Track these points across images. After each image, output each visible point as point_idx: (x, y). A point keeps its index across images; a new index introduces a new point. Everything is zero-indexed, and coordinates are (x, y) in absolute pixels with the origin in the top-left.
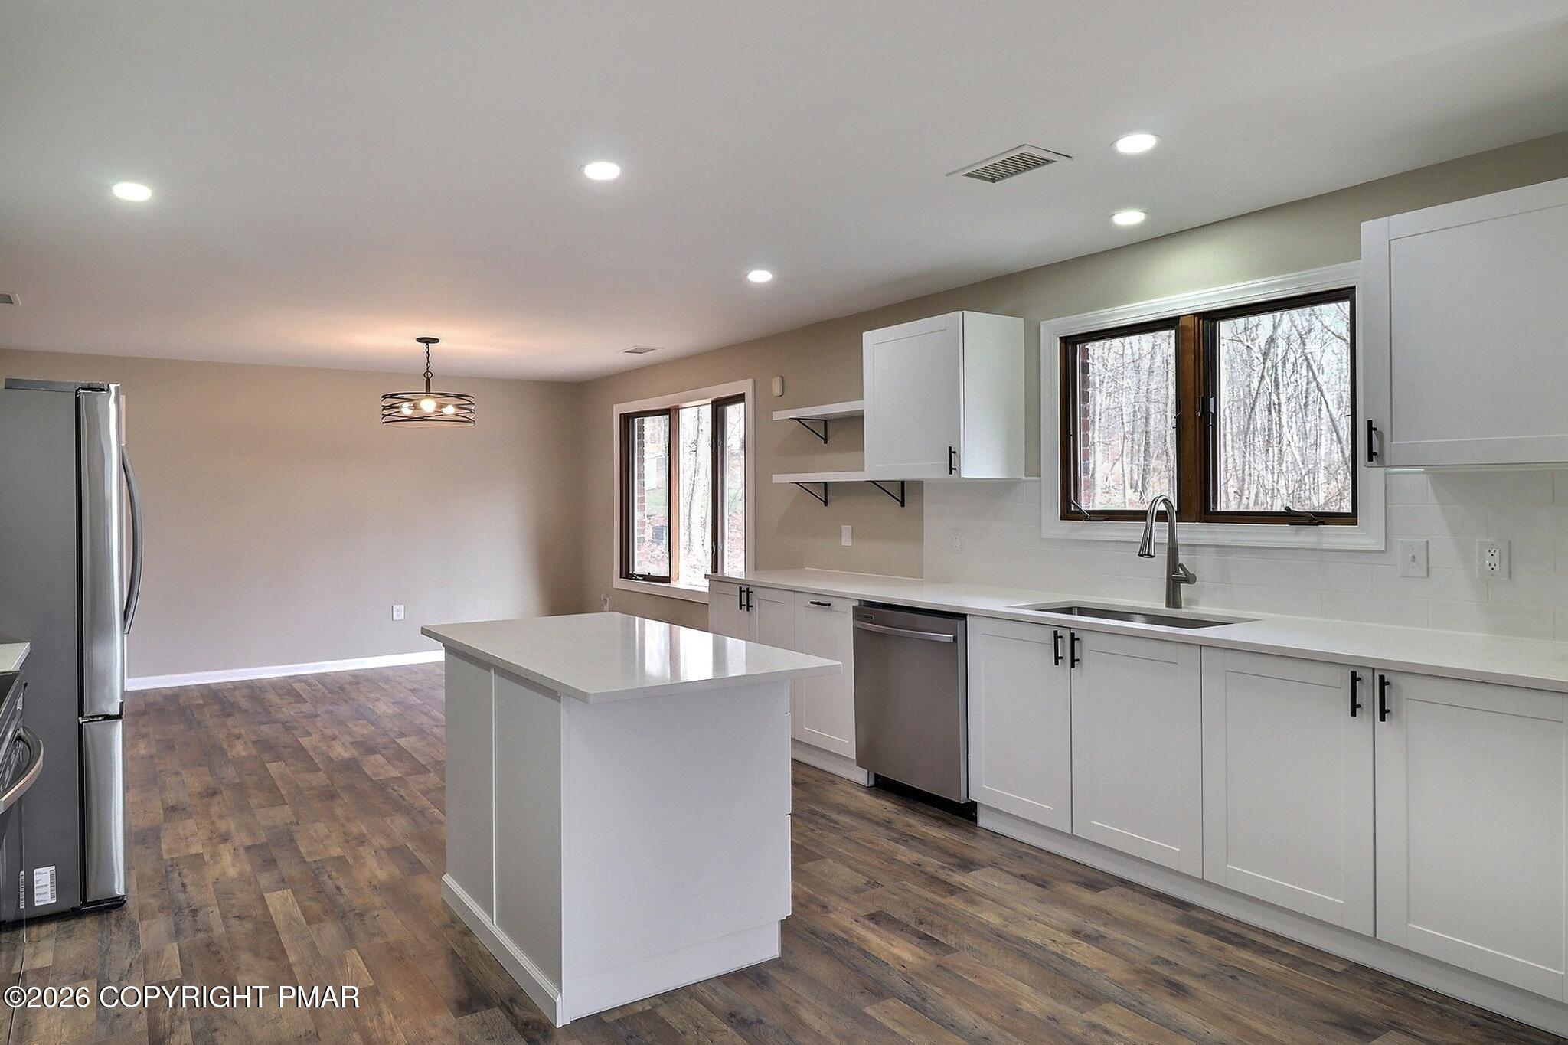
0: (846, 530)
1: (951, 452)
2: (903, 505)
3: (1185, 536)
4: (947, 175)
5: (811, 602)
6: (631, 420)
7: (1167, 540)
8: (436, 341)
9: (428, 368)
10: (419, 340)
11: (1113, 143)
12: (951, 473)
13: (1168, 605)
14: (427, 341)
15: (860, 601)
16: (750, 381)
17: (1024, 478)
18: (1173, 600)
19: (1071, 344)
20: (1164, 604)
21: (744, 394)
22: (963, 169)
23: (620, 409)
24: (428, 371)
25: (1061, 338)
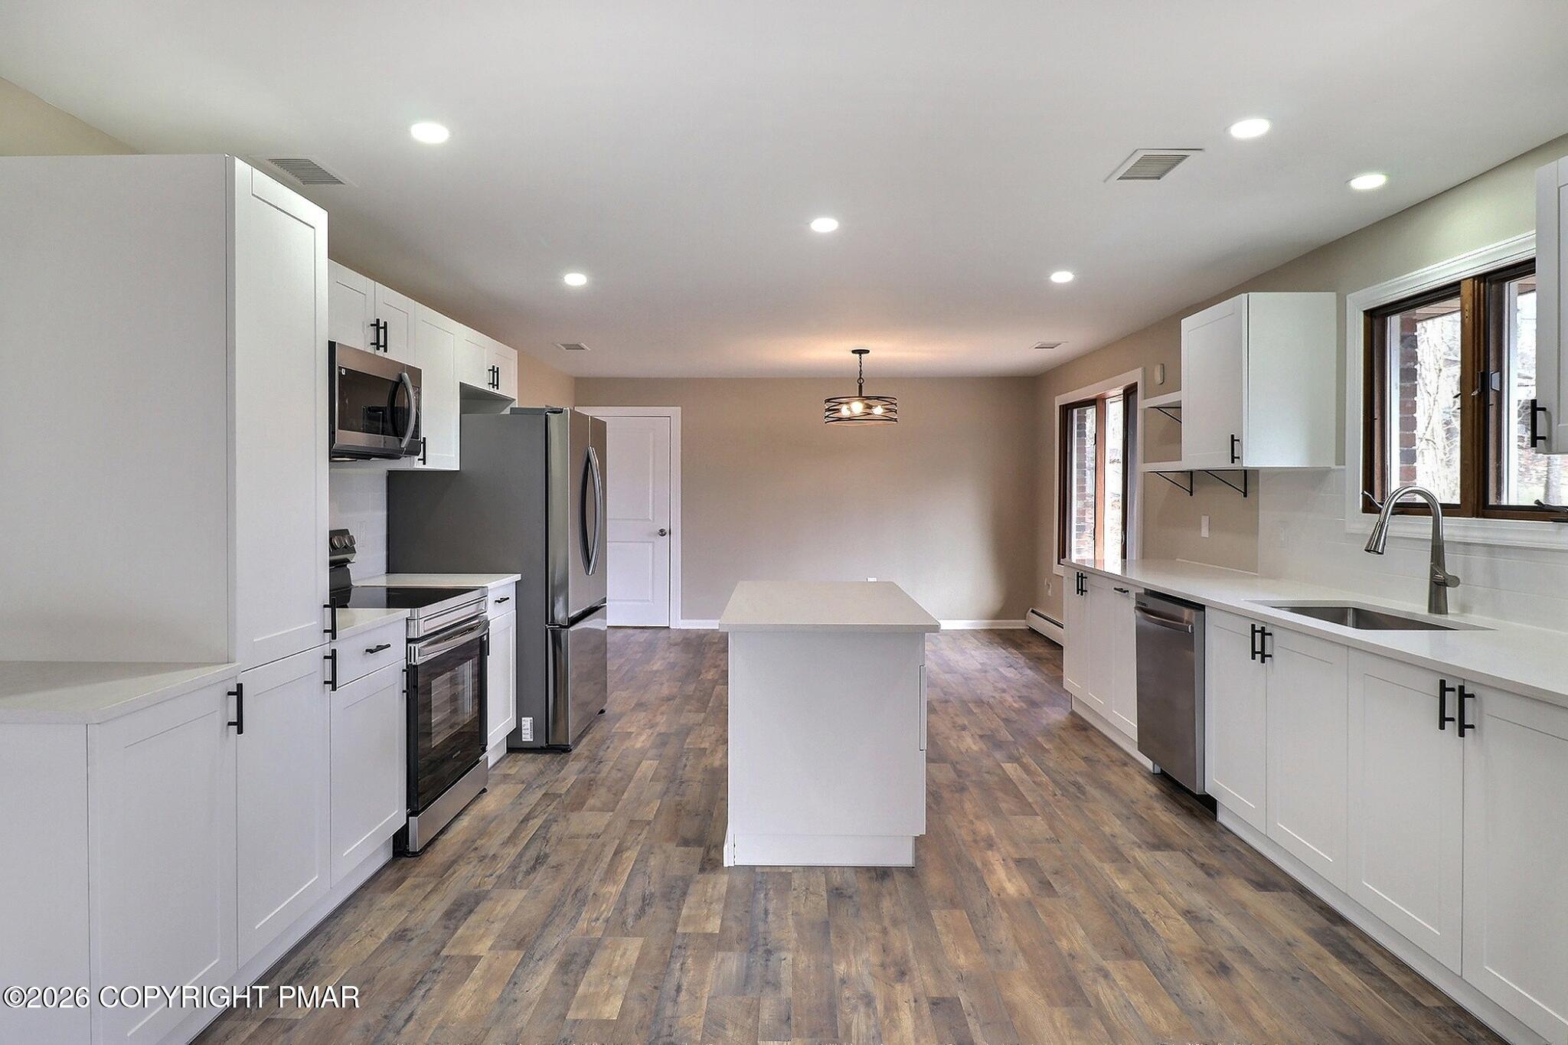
0: (1205, 521)
1: (1233, 440)
2: (1245, 496)
3: (1452, 531)
4: (1105, 181)
5: (1115, 589)
6: (1069, 411)
7: (1431, 536)
8: (868, 352)
9: (861, 375)
10: (854, 352)
11: (1226, 129)
12: (1233, 462)
13: (1430, 610)
14: (860, 352)
15: (1145, 589)
16: (1140, 370)
17: (1334, 466)
18: (1437, 603)
19: (1376, 317)
20: (1427, 608)
21: (1137, 383)
22: (1114, 172)
23: (1060, 400)
24: (860, 378)
25: (1364, 311)
